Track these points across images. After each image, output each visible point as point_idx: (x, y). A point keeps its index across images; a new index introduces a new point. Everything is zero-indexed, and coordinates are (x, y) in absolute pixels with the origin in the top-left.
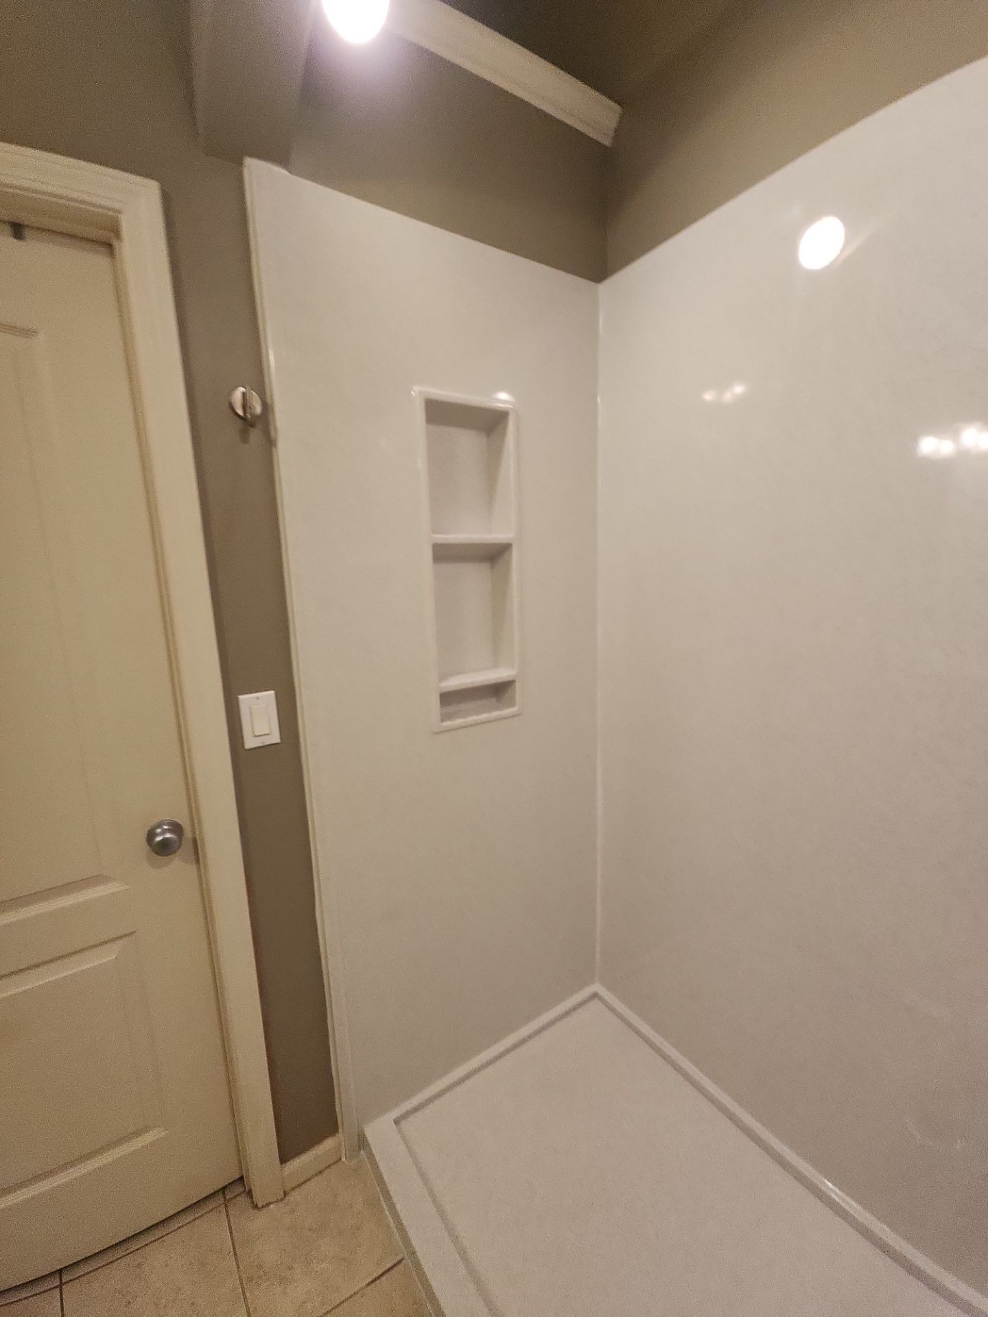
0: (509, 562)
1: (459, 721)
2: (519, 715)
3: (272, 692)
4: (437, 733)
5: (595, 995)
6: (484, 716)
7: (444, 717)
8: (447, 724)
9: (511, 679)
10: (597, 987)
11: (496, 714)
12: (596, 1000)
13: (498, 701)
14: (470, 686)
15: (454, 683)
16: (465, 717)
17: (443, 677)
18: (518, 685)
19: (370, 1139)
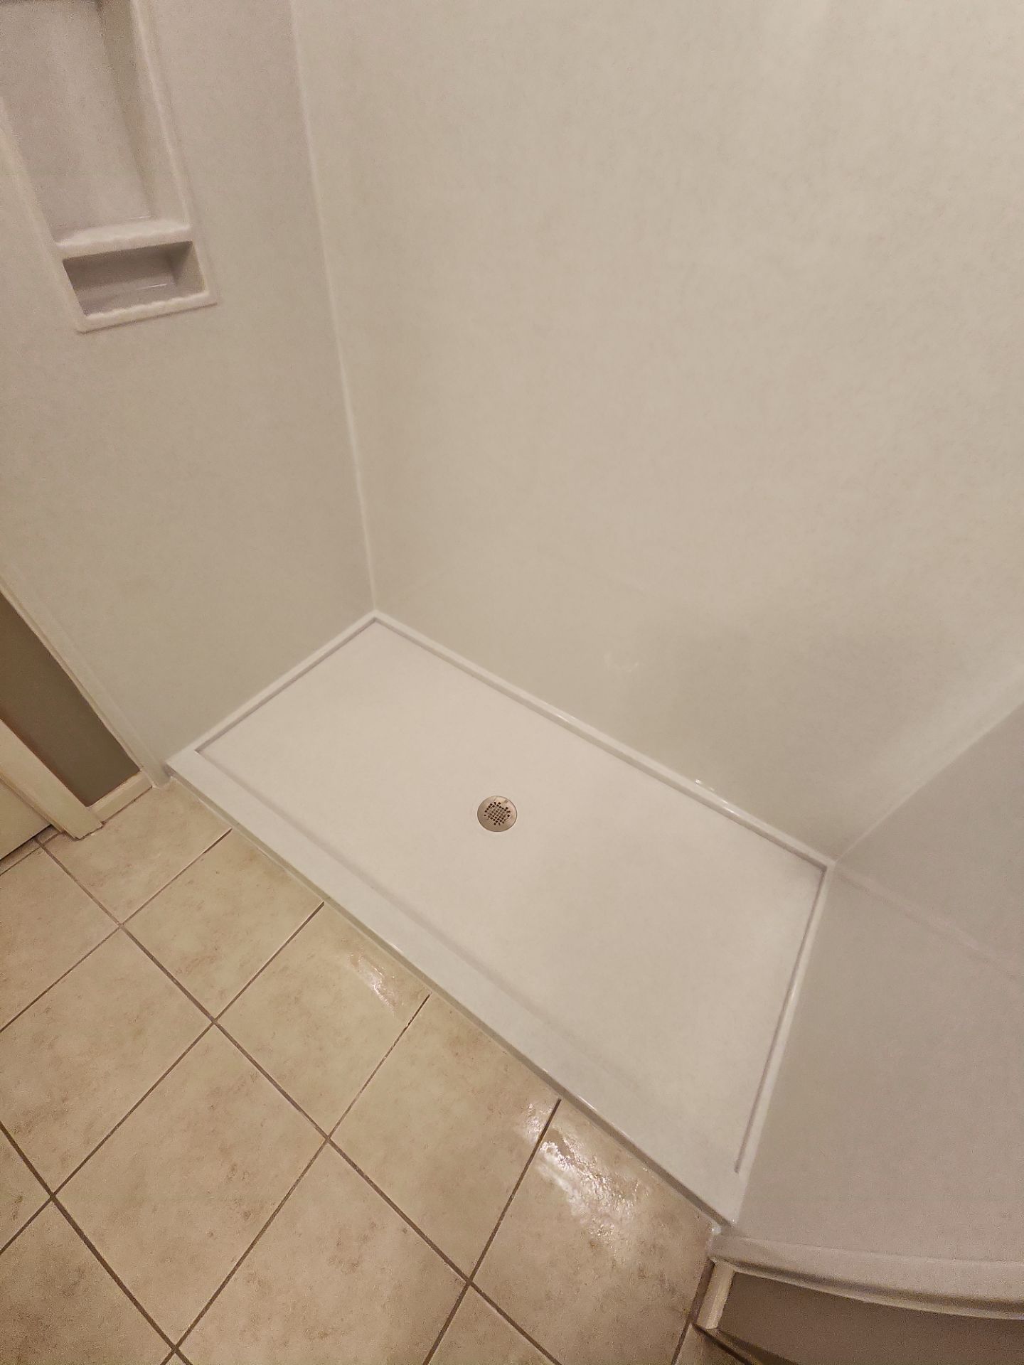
1: (116, 313)
2: (215, 305)
4: (83, 333)
5: (374, 620)
6: (157, 306)
7: (88, 307)
8: (97, 317)
9: (183, 239)
10: (375, 613)
11: (175, 302)
12: (375, 625)
13: (176, 280)
14: (115, 249)
15: (83, 242)
16: (126, 306)
17: (59, 231)
18: (198, 249)
19: (174, 767)
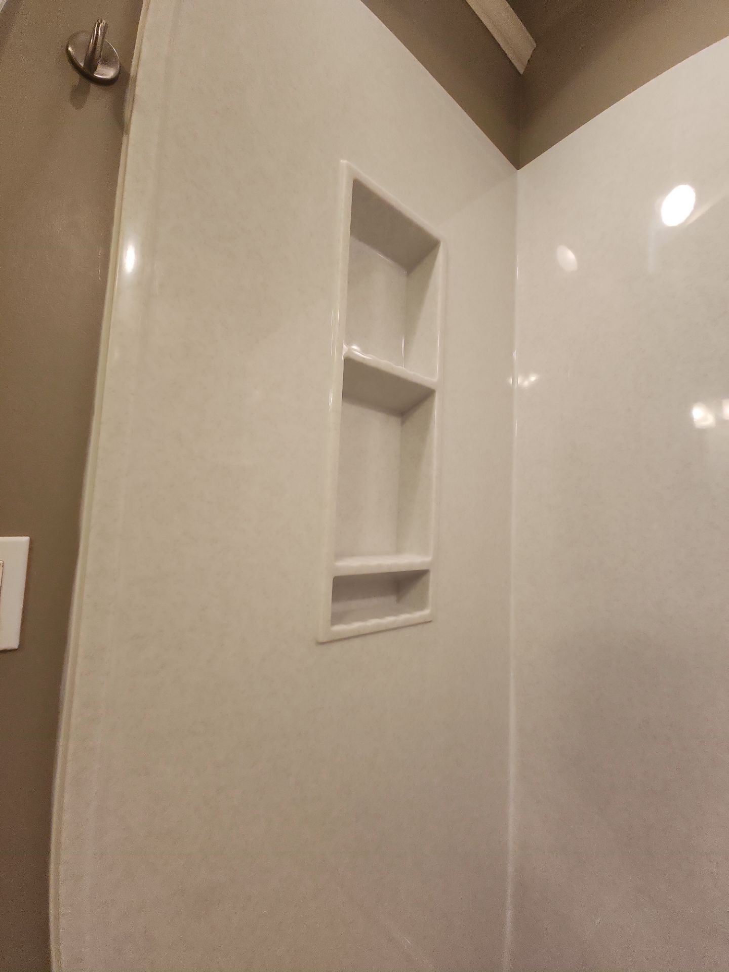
0: (429, 413)
1: (356, 626)
2: (430, 622)
3: (25, 540)
4: (322, 643)
7: (337, 618)
8: (339, 628)
9: (424, 567)
11: (404, 618)
13: (398, 600)
16: (363, 619)
17: (339, 556)
18: (432, 576)
